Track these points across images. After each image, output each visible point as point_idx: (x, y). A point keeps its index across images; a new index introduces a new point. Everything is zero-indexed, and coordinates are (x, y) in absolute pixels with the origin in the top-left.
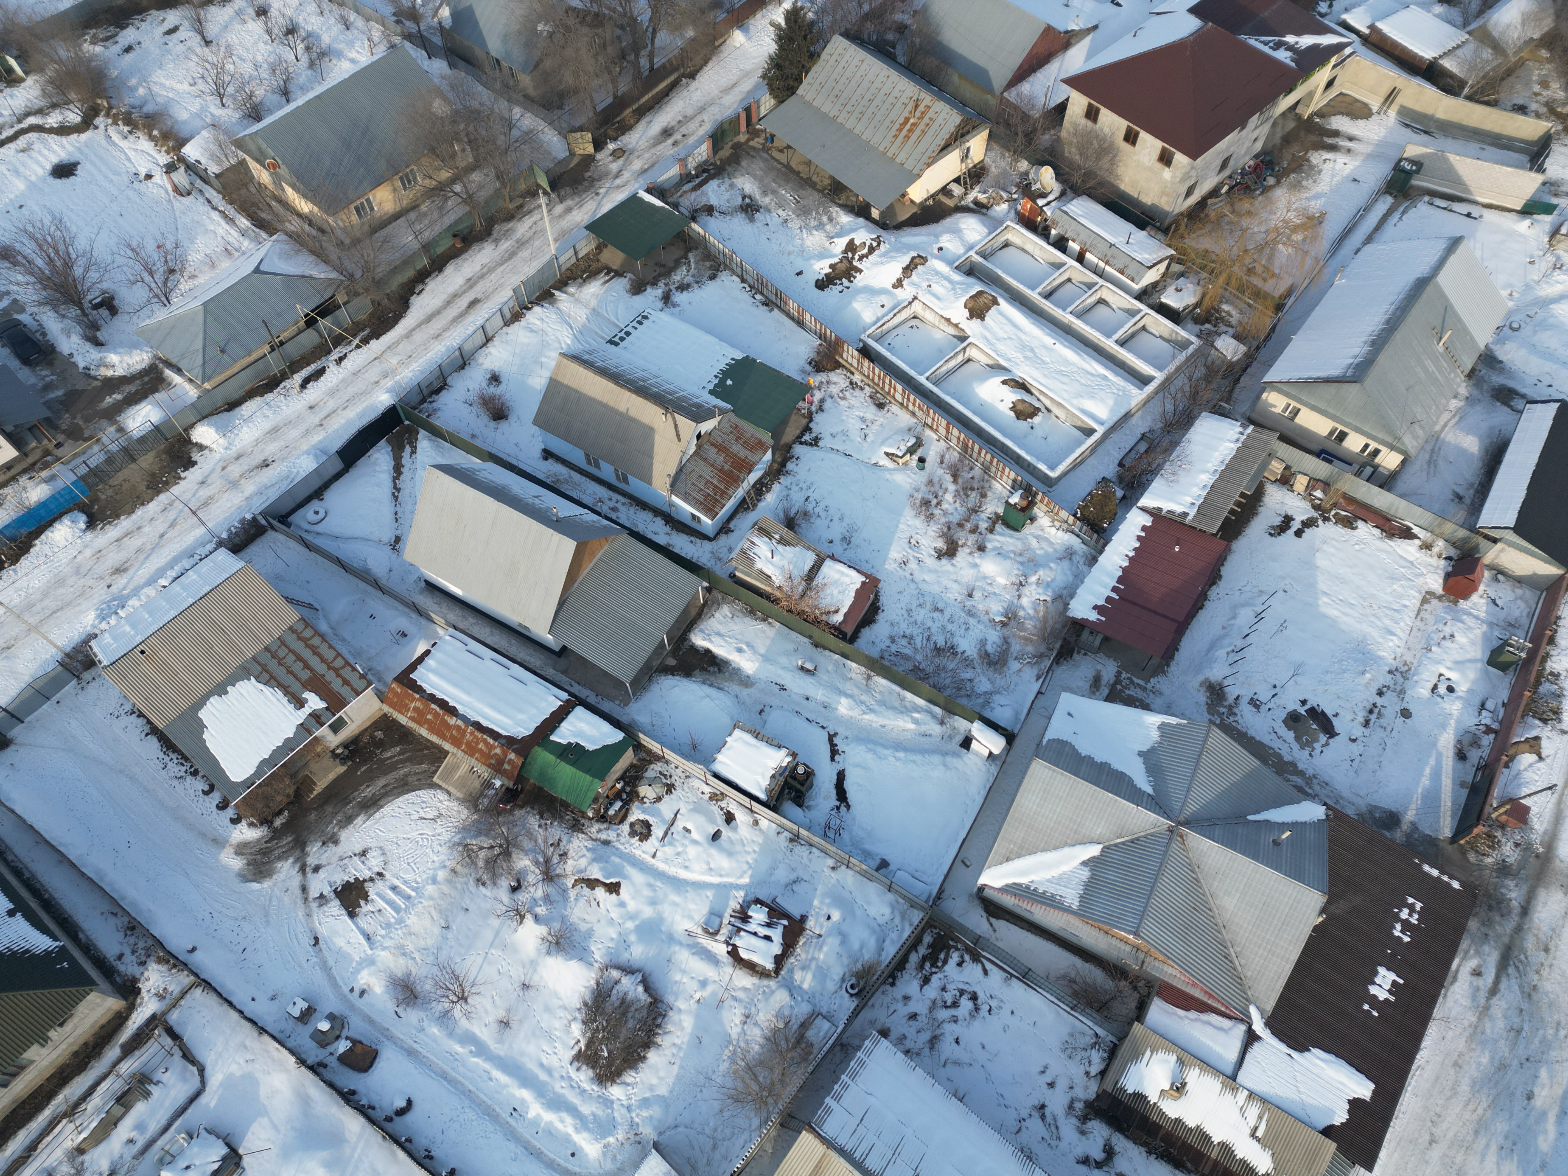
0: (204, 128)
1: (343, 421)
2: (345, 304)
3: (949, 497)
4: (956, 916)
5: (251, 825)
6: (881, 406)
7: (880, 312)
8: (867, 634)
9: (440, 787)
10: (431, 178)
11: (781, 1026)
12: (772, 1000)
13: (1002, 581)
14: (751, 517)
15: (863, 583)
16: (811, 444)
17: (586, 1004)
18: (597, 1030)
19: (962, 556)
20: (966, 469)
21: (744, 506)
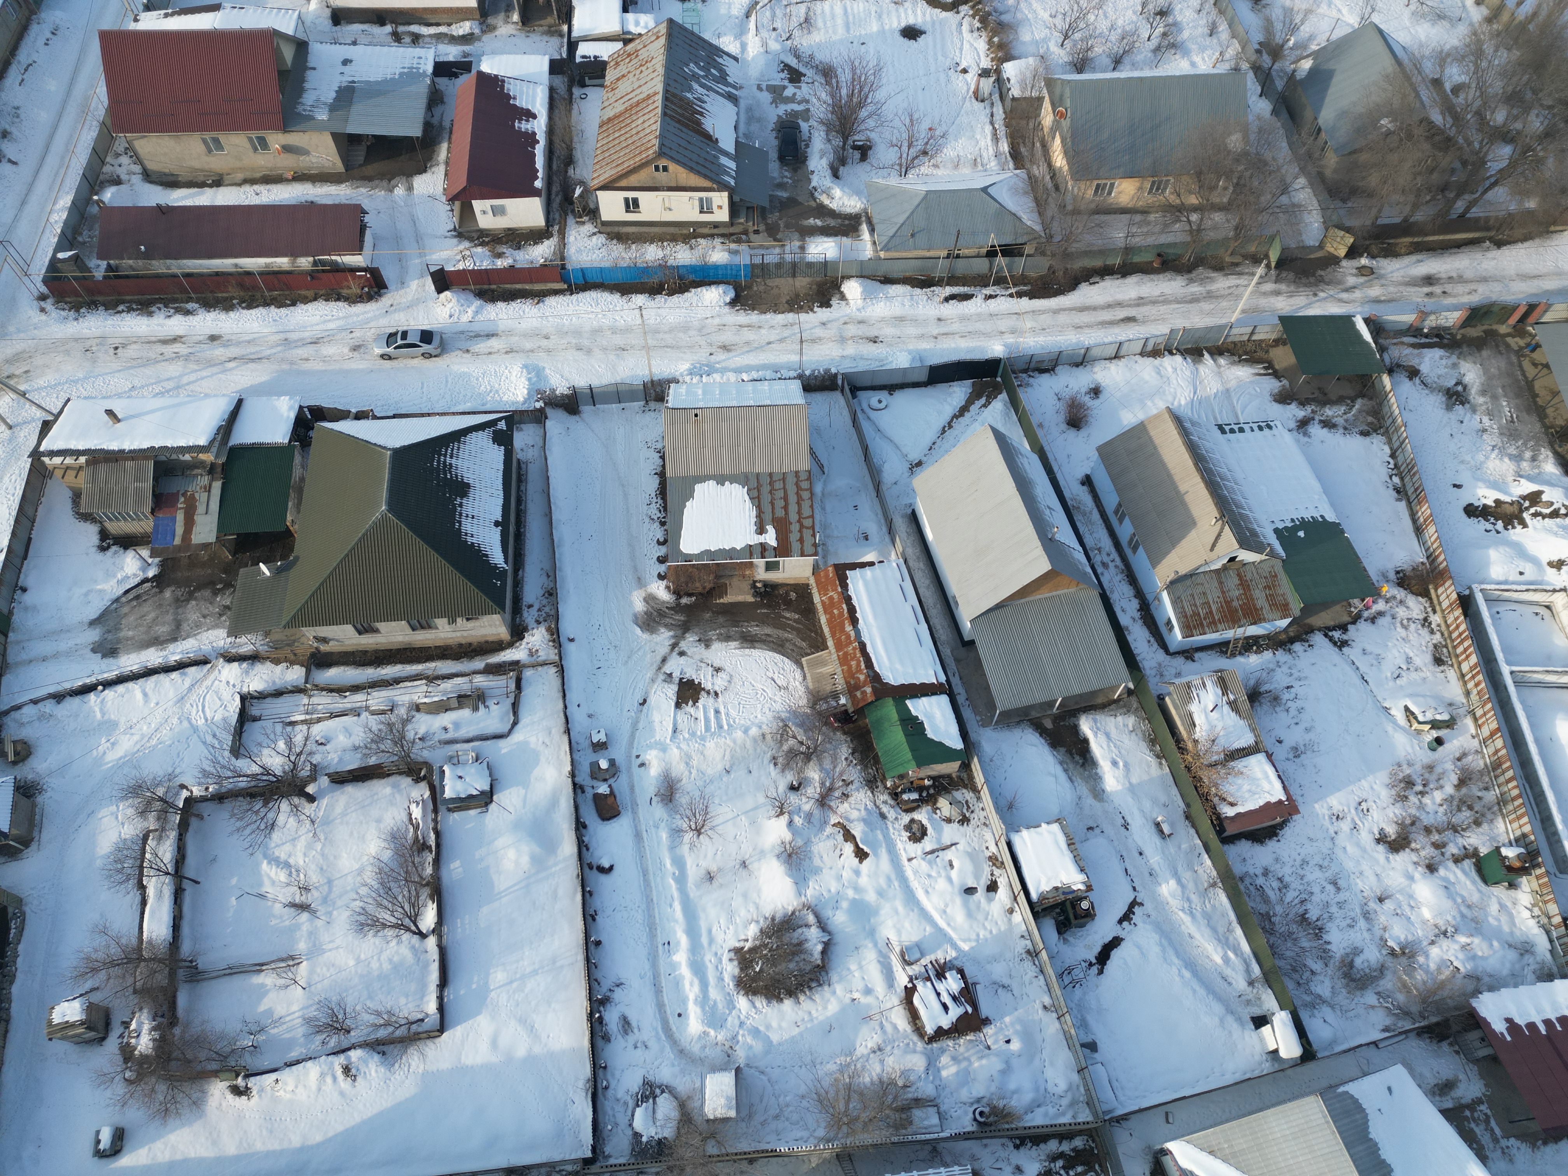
0: (1033, 55)
1: (953, 345)
2: (1028, 256)
3: (1438, 796)
4: (1121, 1150)
5: (668, 587)
6: (1438, 661)
7: (1514, 576)
8: (1244, 847)
9: (802, 668)
10: (1179, 195)
11: (900, 1083)
12: (909, 1057)
13: (1427, 913)
14: (1222, 662)
15: (1280, 802)
16: (1335, 644)
17: (773, 919)
18: (765, 946)
19: (1403, 859)
20: (1481, 785)
21: (1222, 648)
